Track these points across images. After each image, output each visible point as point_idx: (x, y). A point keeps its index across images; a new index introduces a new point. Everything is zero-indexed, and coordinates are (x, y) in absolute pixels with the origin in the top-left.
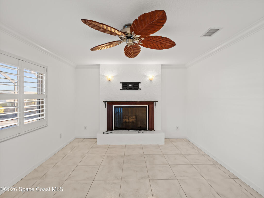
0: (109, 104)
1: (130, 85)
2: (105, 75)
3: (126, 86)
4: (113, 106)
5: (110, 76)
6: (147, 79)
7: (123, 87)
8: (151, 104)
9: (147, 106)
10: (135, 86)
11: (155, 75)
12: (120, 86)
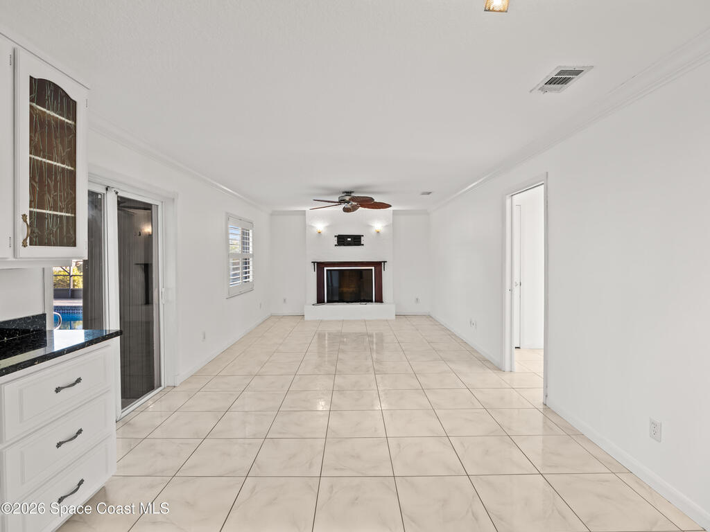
0: (320, 266)
1: (349, 239)
2: (313, 225)
3: (342, 240)
4: (326, 269)
5: (320, 226)
6: (373, 231)
7: (338, 242)
8: (379, 265)
9: (373, 268)
10: (356, 240)
11: (384, 225)
12: (335, 241)
